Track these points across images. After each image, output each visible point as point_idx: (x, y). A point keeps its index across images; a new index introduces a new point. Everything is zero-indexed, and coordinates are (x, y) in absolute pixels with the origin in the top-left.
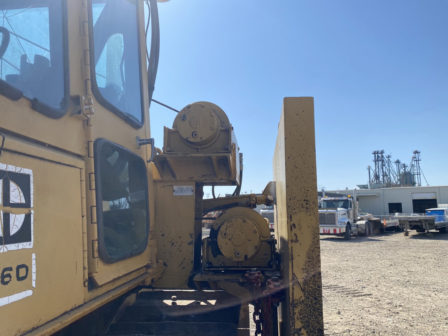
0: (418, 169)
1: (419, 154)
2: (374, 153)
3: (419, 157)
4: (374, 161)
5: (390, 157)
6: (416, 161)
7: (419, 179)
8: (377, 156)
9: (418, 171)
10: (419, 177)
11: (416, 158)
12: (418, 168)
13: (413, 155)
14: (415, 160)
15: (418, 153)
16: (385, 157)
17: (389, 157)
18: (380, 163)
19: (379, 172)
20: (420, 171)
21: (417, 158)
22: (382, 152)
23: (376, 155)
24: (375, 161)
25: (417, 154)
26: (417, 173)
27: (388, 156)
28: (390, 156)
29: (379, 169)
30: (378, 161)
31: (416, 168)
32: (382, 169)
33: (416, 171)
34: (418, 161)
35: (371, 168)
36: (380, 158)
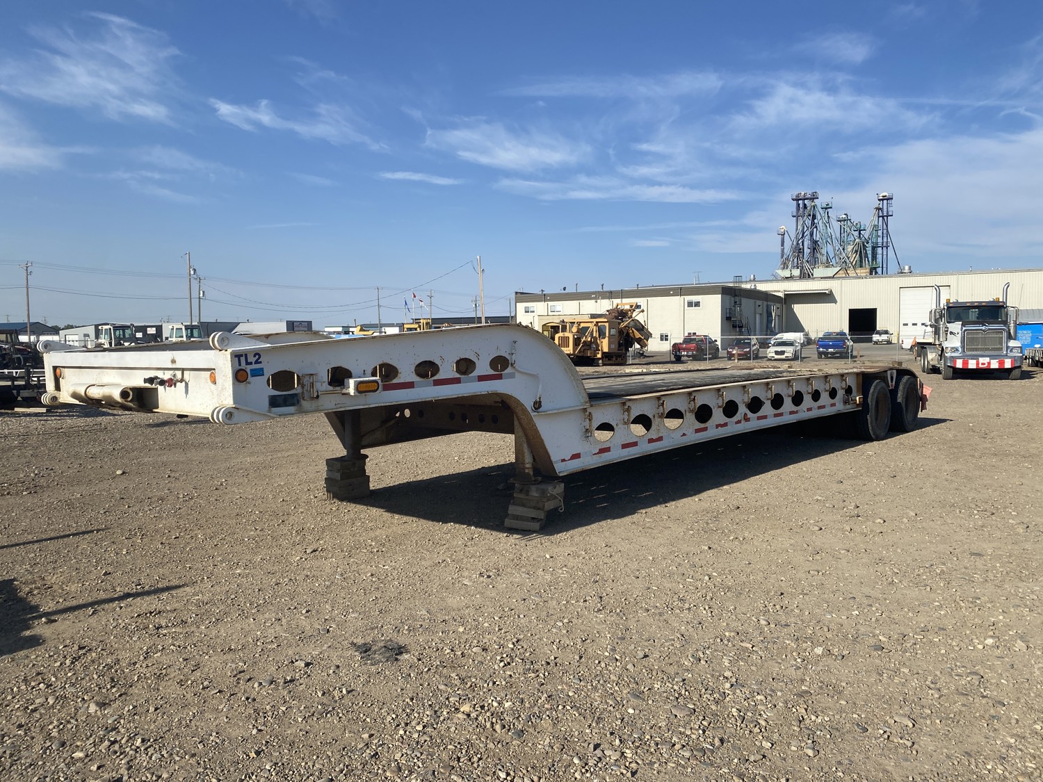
0: (885, 234)
1: (889, 201)
2: (797, 199)
3: (890, 209)
4: (793, 216)
5: (831, 208)
6: (883, 217)
7: (885, 256)
8: (801, 206)
9: (885, 240)
10: (885, 253)
11: (882, 212)
12: (885, 231)
13: (877, 204)
14: (881, 214)
15: (887, 199)
16: (819, 207)
17: (827, 208)
18: (809, 222)
19: (803, 242)
20: (889, 240)
21: (885, 210)
22: (814, 197)
23: (800, 202)
24: (797, 217)
25: (885, 201)
26: (883, 242)
27: (825, 206)
28: (830, 205)
29: (803, 233)
30: (803, 217)
31: (880, 233)
32: (812, 234)
33: (880, 240)
34: (885, 218)
35: (786, 233)
36: (809, 208)
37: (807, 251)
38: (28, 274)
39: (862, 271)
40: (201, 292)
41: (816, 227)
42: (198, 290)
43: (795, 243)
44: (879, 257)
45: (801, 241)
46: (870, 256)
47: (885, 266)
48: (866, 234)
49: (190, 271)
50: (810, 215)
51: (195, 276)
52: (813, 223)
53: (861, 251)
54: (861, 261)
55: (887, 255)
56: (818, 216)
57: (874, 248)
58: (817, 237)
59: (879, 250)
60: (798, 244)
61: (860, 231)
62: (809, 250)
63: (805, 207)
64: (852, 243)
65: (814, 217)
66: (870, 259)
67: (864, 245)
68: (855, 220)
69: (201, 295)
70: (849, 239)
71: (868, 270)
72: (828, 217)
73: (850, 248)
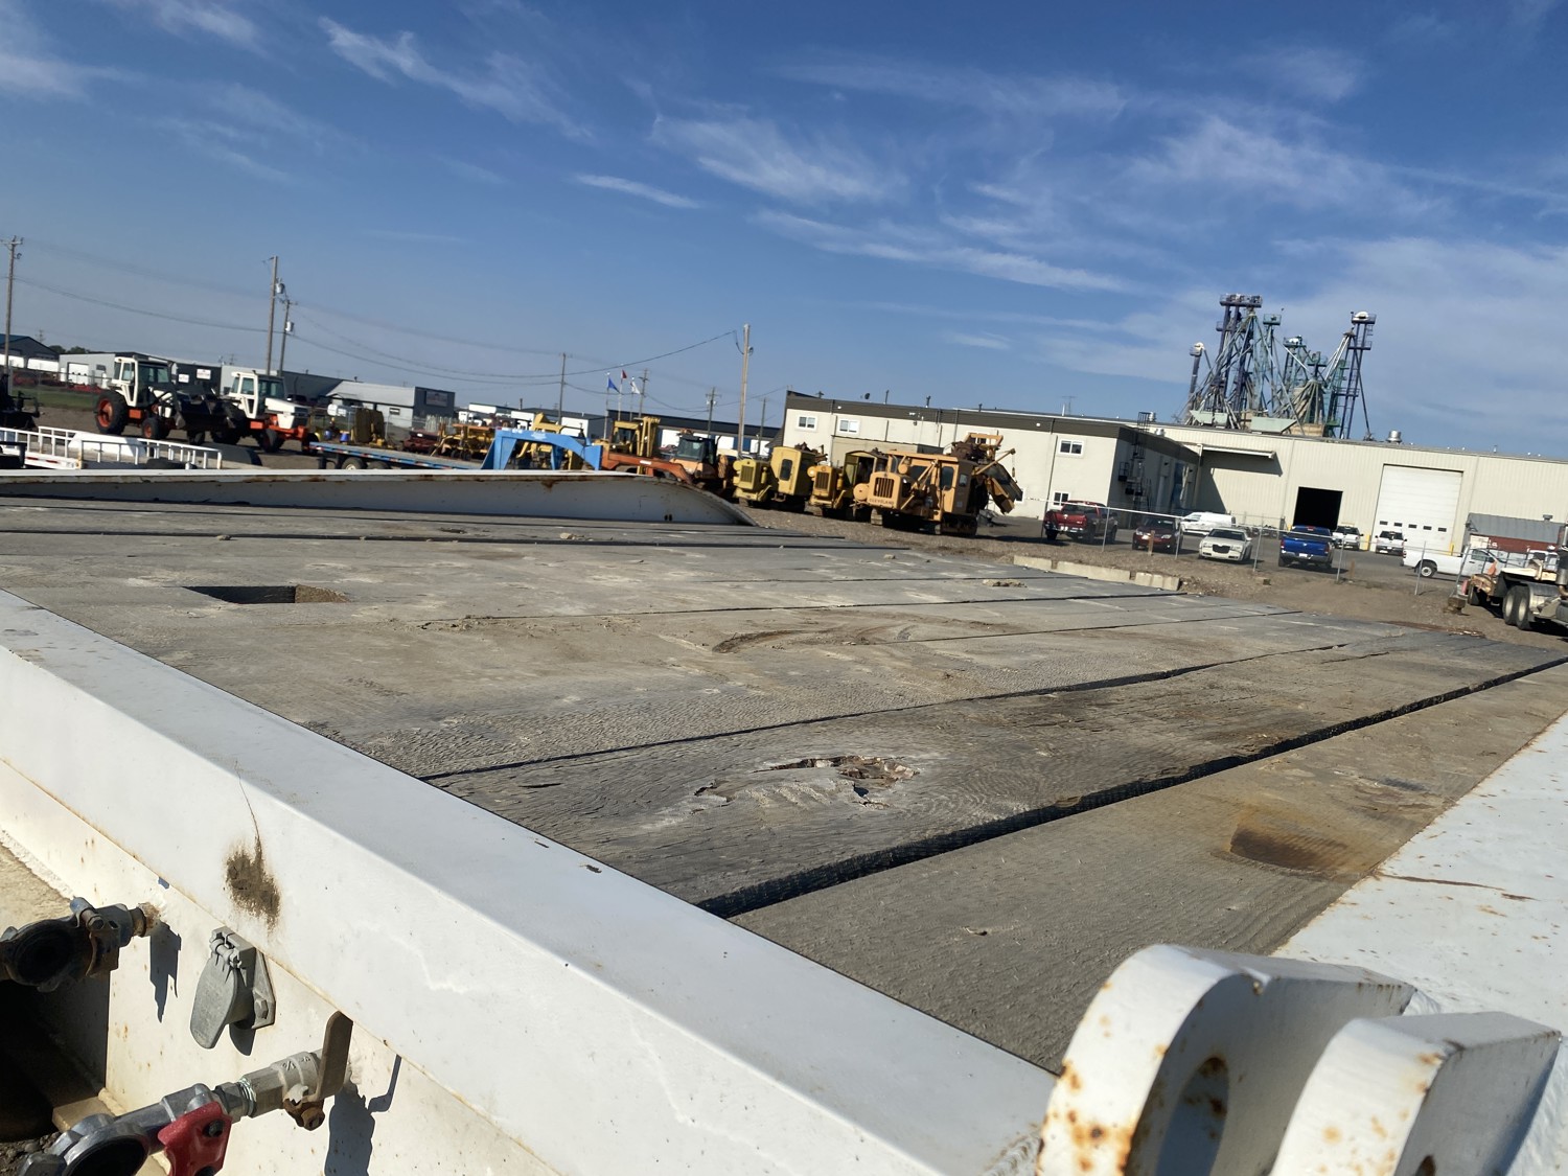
0: (1354, 378)
1: (1369, 327)
2: (1228, 304)
3: (1368, 338)
4: (1218, 330)
5: (1278, 324)
6: (1355, 349)
7: (1349, 411)
8: (1233, 315)
9: (1353, 385)
10: (1349, 406)
11: (1355, 341)
12: (1355, 372)
13: (1348, 327)
14: (1352, 345)
15: (1366, 323)
16: (1260, 320)
17: (1272, 324)
18: (1240, 343)
19: (1227, 372)
20: (1359, 386)
21: (1360, 339)
22: (1254, 304)
23: (1233, 309)
24: (1223, 331)
25: (1362, 326)
26: (1349, 389)
27: (1269, 320)
28: (1277, 321)
29: (1230, 358)
30: (1233, 333)
31: (1347, 373)
32: (1242, 362)
33: (1344, 384)
34: (1359, 351)
35: (1203, 354)
36: (1243, 320)
37: (1231, 387)
38: (15, 257)
39: (1312, 429)
40: (289, 324)
41: (1251, 351)
42: (284, 318)
43: (1215, 373)
44: (1340, 410)
45: (1224, 370)
46: (1327, 407)
47: (1346, 425)
48: (1326, 373)
49: (275, 287)
50: (1244, 331)
51: (281, 296)
52: (1247, 345)
53: (1314, 398)
54: (1312, 414)
55: (1352, 409)
56: (1257, 335)
57: (1334, 396)
58: (1250, 367)
59: (1341, 400)
60: (1219, 374)
61: (1318, 366)
62: (1235, 386)
63: (1238, 319)
64: (1301, 383)
65: (1251, 335)
66: (1326, 413)
67: (1320, 389)
68: (1312, 348)
69: (288, 329)
70: (1298, 377)
71: (1321, 429)
72: (1272, 338)
73: (1298, 390)
